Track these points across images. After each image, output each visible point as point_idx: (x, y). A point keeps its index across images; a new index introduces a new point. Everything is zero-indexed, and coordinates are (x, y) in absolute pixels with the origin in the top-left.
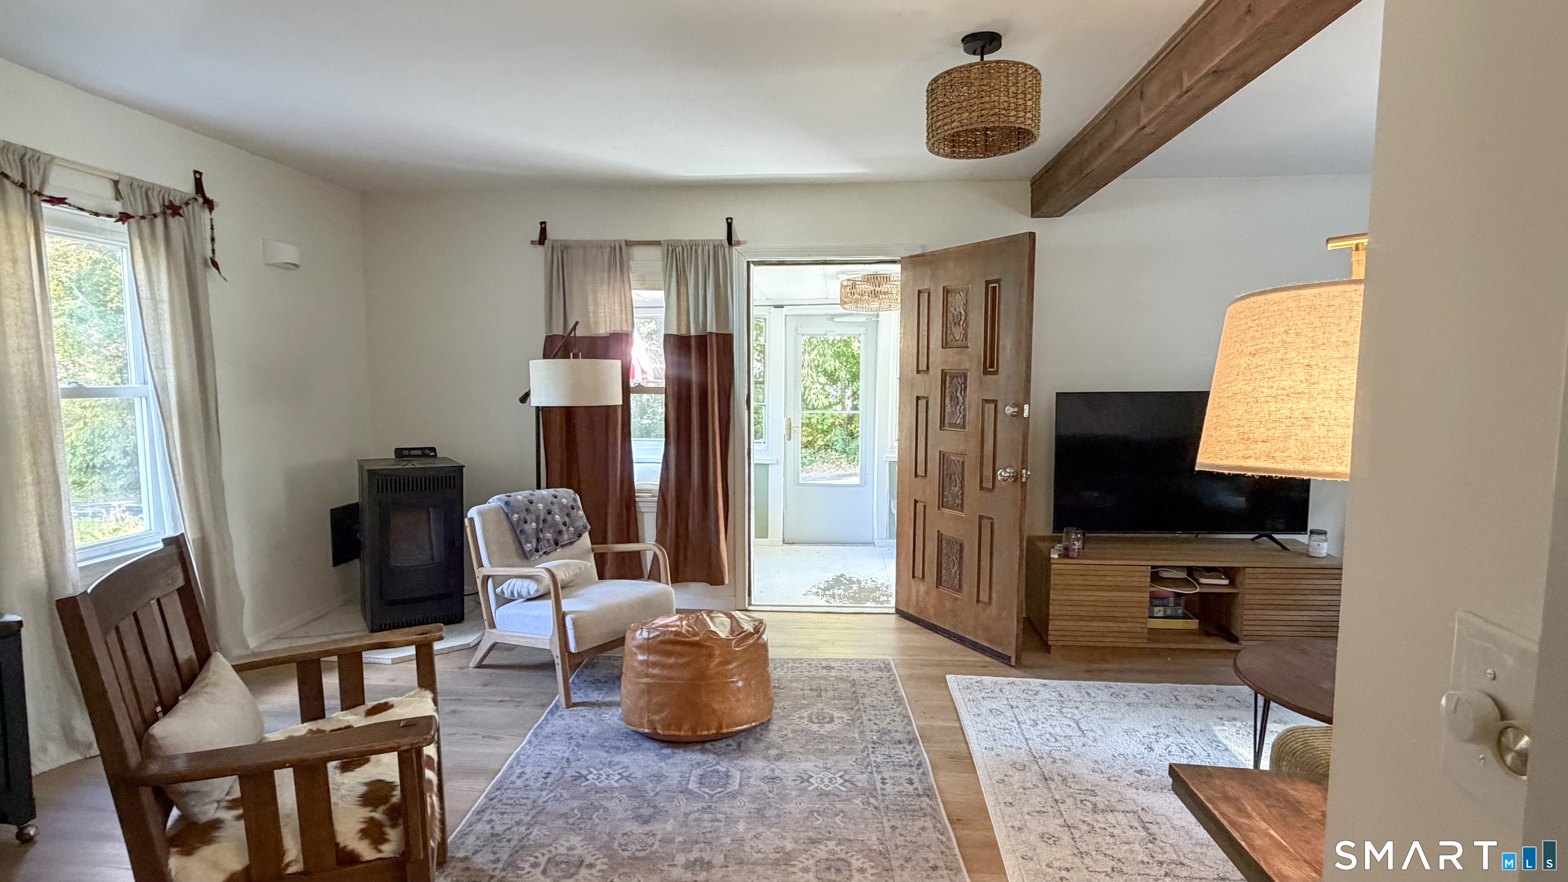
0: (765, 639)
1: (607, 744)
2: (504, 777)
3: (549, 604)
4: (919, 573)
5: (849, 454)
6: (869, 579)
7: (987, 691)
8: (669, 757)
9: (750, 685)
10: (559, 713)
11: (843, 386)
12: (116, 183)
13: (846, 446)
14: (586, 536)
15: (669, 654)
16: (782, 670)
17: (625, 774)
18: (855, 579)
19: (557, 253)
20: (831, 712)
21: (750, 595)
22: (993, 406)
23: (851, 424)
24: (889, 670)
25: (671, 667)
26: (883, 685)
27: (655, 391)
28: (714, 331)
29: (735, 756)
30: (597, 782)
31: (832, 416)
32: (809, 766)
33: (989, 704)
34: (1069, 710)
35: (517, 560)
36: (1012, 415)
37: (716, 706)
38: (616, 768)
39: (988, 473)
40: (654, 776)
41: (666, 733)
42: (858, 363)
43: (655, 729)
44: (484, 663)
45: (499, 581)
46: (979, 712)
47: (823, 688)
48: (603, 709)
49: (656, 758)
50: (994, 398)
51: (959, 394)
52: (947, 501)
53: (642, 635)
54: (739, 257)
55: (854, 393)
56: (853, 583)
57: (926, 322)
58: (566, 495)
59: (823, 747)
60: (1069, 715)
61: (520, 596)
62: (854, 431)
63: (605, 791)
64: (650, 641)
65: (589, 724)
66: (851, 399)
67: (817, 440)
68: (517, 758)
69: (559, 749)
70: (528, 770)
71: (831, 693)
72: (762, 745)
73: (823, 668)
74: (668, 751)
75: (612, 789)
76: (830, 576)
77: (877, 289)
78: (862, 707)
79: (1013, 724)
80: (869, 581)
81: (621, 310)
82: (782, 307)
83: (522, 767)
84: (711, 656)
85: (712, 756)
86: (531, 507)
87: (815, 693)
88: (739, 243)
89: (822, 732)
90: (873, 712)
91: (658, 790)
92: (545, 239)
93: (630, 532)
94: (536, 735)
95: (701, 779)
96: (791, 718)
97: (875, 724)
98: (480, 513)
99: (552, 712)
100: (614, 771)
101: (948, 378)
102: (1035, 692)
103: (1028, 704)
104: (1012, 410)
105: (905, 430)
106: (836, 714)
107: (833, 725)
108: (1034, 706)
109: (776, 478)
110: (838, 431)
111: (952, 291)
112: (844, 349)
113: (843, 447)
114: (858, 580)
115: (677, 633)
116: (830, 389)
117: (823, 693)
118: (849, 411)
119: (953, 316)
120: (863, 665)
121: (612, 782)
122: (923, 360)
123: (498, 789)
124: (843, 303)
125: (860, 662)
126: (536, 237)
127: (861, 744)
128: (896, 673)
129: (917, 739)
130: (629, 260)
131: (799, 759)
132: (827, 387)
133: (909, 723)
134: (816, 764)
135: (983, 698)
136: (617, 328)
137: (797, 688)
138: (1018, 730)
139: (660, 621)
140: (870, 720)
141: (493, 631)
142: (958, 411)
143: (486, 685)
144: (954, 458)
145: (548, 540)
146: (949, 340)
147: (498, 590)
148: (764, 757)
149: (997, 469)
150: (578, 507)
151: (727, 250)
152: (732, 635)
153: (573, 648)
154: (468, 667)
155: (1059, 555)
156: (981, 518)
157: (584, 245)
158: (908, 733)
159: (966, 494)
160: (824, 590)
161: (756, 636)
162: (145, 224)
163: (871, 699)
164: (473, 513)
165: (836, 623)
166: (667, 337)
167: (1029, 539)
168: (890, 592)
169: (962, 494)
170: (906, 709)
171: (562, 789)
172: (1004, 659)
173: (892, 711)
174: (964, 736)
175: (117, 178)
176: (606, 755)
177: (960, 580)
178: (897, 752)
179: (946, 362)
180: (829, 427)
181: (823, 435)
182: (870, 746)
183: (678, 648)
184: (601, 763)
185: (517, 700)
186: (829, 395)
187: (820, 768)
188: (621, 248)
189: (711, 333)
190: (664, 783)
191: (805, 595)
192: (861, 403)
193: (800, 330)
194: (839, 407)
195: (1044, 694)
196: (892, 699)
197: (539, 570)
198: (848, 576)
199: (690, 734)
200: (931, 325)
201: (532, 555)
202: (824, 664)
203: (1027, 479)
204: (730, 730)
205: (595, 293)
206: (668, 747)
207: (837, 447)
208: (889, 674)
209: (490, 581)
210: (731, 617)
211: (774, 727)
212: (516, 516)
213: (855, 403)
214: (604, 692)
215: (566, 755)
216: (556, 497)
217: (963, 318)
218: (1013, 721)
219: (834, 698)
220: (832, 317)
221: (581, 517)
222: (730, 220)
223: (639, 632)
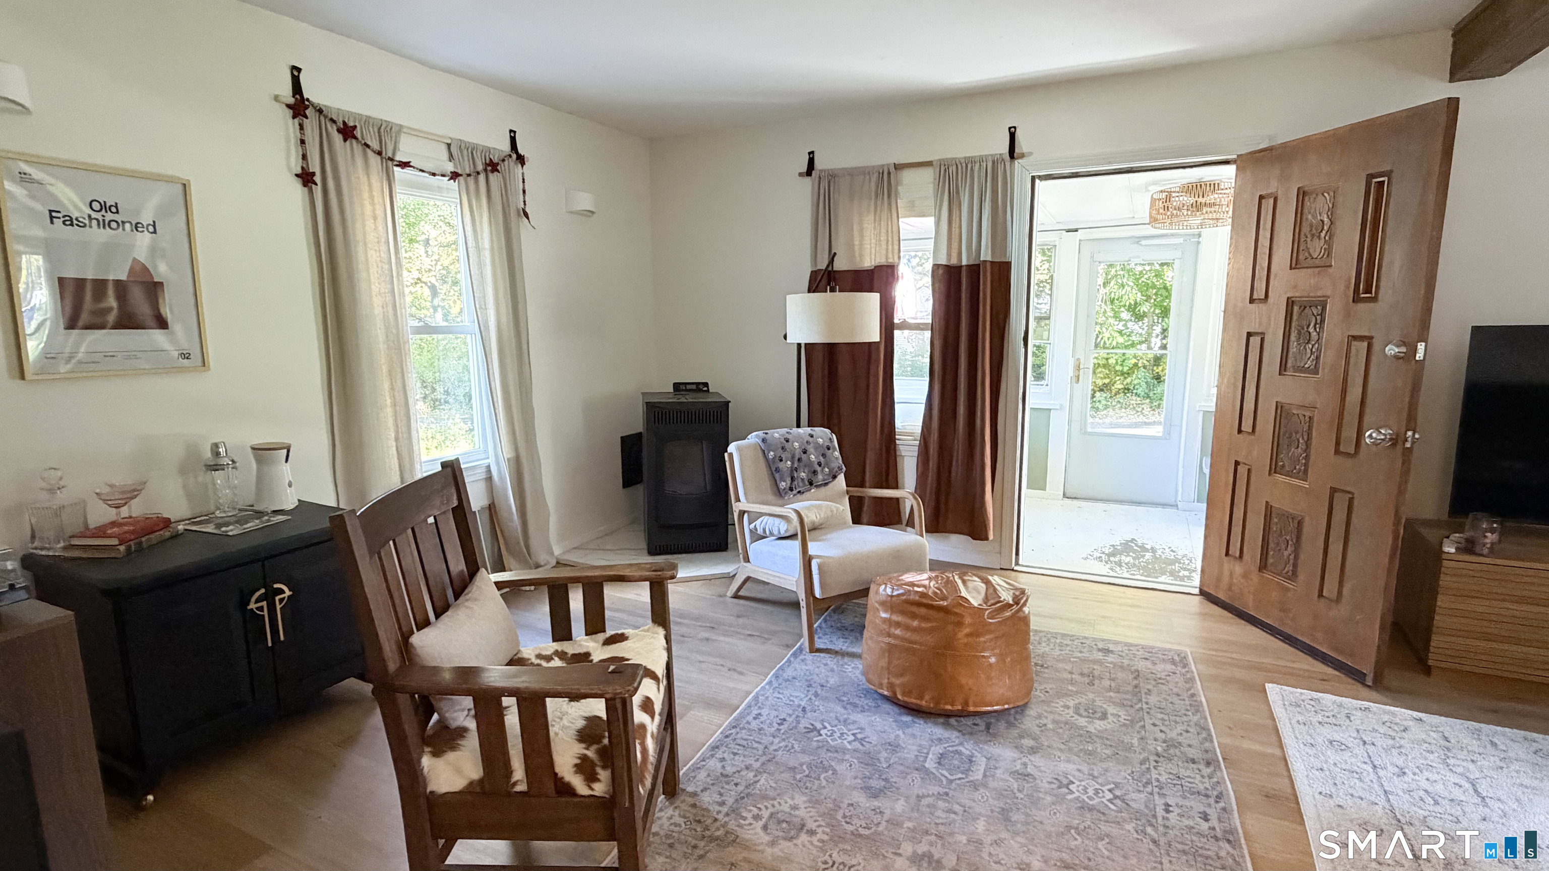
0: (1027, 612)
1: (845, 699)
2: (742, 716)
3: (796, 544)
4: (1235, 549)
5: (1153, 398)
6: (1166, 548)
7: (1327, 714)
8: (908, 727)
9: (1004, 662)
10: (802, 657)
11: (1151, 323)
12: (449, 145)
13: (1150, 390)
14: (841, 478)
15: (914, 616)
16: (1048, 645)
17: (859, 736)
18: (1149, 547)
19: (825, 184)
20: (1105, 706)
21: (1017, 554)
22: (1365, 344)
23: (1158, 365)
24: (1185, 666)
25: (915, 630)
26: (1177, 683)
27: (919, 327)
28: (989, 258)
29: (981, 738)
30: (829, 739)
31: (1135, 357)
32: (1071, 768)
33: (1327, 732)
34: (1458, 762)
35: (771, 498)
36: (1396, 357)
37: (964, 681)
38: (851, 727)
39: (1349, 433)
40: (890, 744)
41: (906, 699)
42: (1170, 295)
43: (895, 693)
44: (740, 593)
45: (755, 516)
46: (1312, 741)
47: (1096, 673)
48: (846, 659)
49: (894, 725)
50: (1367, 334)
51: (1311, 329)
52: (1283, 466)
53: (884, 591)
54: (1021, 171)
55: (1164, 331)
56: (1147, 550)
57: (1269, 236)
58: (823, 434)
59: (1090, 748)
60: (1460, 770)
61: (772, 534)
62: (1160, 373)
63: (837, 751)
64: (894, 599)
65: (830, 674)
66: (1160, 337)
67: (1115, 382)
68: (756, 698)
69: (799, 696)
70: (765, 712)
71: (1107, 683)
72: (1015, 732)
73: (1099, 650)
74: (907, 719)
75: (844, 750)
76: (1117, 540)
77: (1201, 200)
78: (1145, 706)
79: (1365, 766)
80: (1168, 550)
81: (888, 241)
82: (1076, 230)
83: (759, 707)
84: (960, 624)
85: (956, 734)
86: (787, 445)
87: (1087, 680)
88: (1022, 156)
89: (1091, 728)
90: (1160, 716)
91: (892, 761)
92: (813, 169)
93: (890, 478)
94: (777, 676)
95: (940, 758)
96: (1053, 705)
97: (1161, 731)
98: (739, 449)
99: (795, 655)
100: (849, 731)
101: (1296, 308)
102: (1402, 728)
103: (1391, 742)
104: (1397, 350)
105: (1228, 374)
106: (1111, 710)
107: (1105, 722)
108: (1400, 747)
109: (1058, 426)
110: (1141, 373)
111: (1312, 193)
112: (1155, 280)
113: (1147, 391)
114: (1152, 548)
115: (923, 595)
116: (1134, 326)
117: (1096, 682)
118: (1157, 351)
119: (1311, 226)
120: (1150, 653)
121: (845, 742)
122: (1260, 286)
123: (734, 727)
124: (1153, 220)
125: (1149, 650)
126: (804, 168)
127: (1140, 753)
128: (1195, 670)
129: (1218, 761)
130: (897, 184)
131: (1059, 757)
132: (1130, 324)
133: (1209, 738)
134: (1079, 767)
135: (1320, 723)
136: (881, 260)
137: (1065, 670)
138: (1372, 776)
139: (909, 577)
140: (1154, 725)
141: (745, 564)
142: (1309, 351)
143: (738, 616)
144: (1299, 412)
145: (803, 480)
146: (1301, 257)
147: (752, 526)
148: (1016, 747)
149: (1365, 428)
150: (835, 449)
151: (1008, 164)
152: (986, 603)
153: (818, 594)
154: (726, 596)
155: (1457, 549)
156: (1334, 491)
157: (852, 173)
158: (1206, 751)
159: (1312, 458)
160: (1109, 555)
161: (1015, 608)
162: (471, 180)
163: (1158, 698)
164: (732, 448)
165: (1121, 597)
166: (936, 267)
167: (1409, 524)
168: (1194, 566)
169: (1307, 458)
170: (1206, 719)
171: (796, 740)
172: (1357, 676)
173: (1185, 718)
174: (1288, 770)
175: (449, 141)
176: (842, 710)
177: (1295, 566)
178: (1188, 773)
179: (1295, 287)
180: (1131, 369)
181: (1122, 378)
182: (1152, 758)
183: (923, 611)
184: (837, 718)
185: (764, 637)
186: (1132, 332)
187: (1084, 774)
188: (889, 173)
189: (985, 261)
190: (899, 754)
191: (1086, 559)
192: (1170, 341)
193: (1098, 257)
194: (1144, 346)
195: (1417, 732)
196: (1187, 702)
197: (787, 510)
198: (1140, 543)
199: (932, 705)
200: (1275, 240)
201: (786, 493)
202: (1100, 646)
203: (1413, 443)
204: (979, 709)
205: (861, 223)
206: (908, 714)
207: (1139, 391)
208: (1184, 670)
209: (746, 516)
210: (987, 582)
211: (1032, 712)
212: (772, 453)
213: (1164, 342)
214: (849, 641)
215: (803, 704)
216: (812, 436)
217: (1326, 228)
218: (1365, 763)
219: (1110, 689)
220: (1138, 240)
221: (837, 458)
222: (1013, 130)
223: (883, 587)
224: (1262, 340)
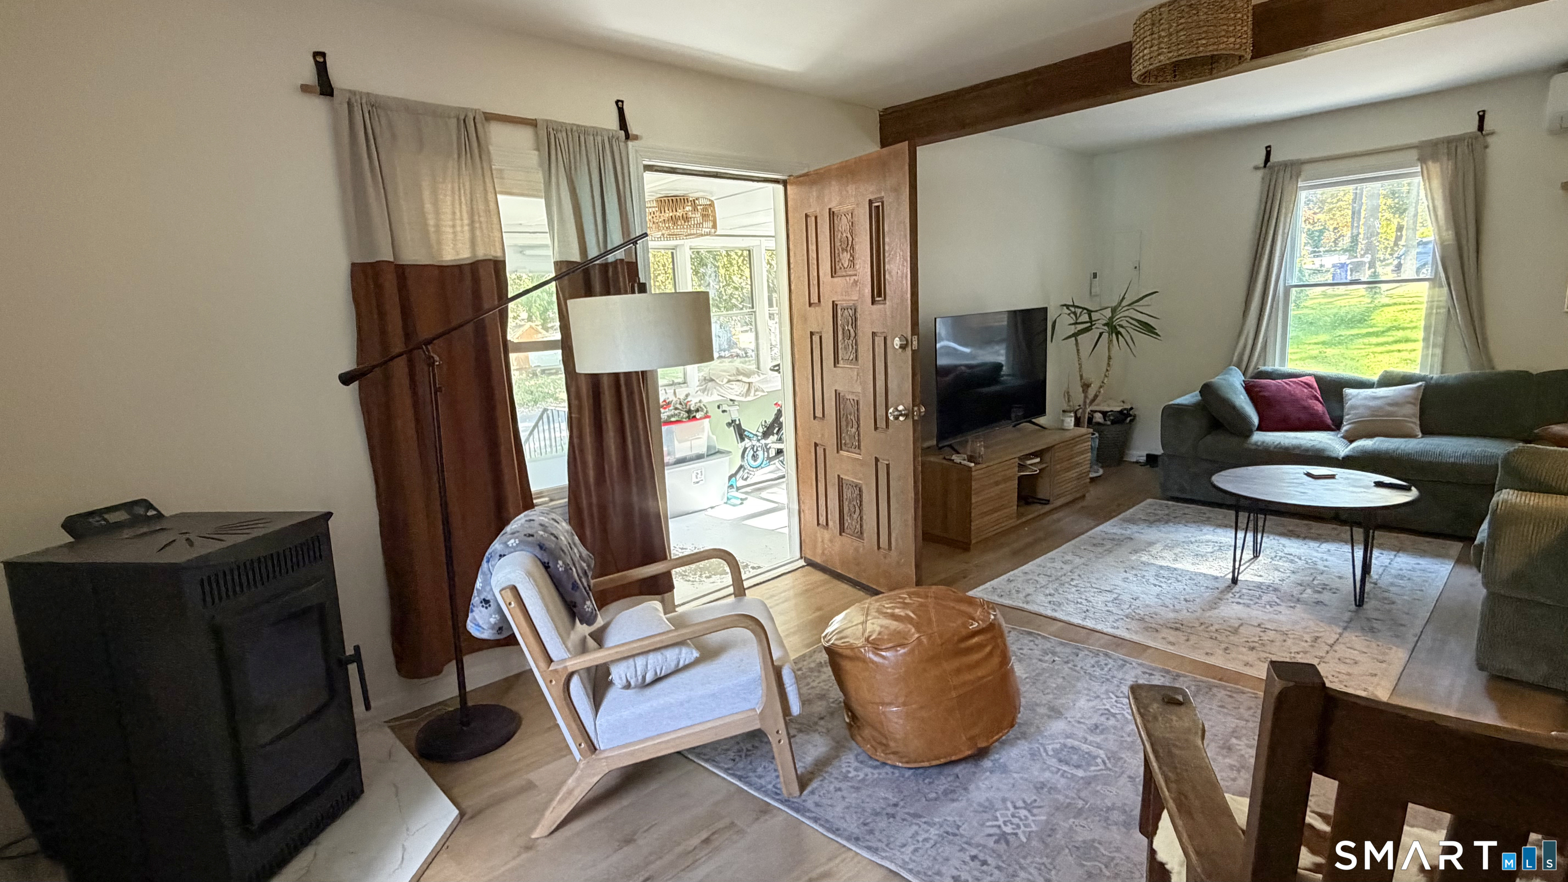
4: (823, 520)
8: (1004, 767)
17: (1021, 805)
19: (361, 114)
22: (882, 339)
28: (623, 258)
29: (1033, 730)
36: (900, 348)
39: (881, 412)
40: (1039, 788)
50: (883, 331)
51: (850, 328)
52: (845, 444)
54: (636, 156)
57: (815, 248)
63: (1052, 830)
72: (1024, 711)
74: (988, 763)
75: (1051, 823)
85: (1022, 742)
88: (636, 138)
91: (1073, 796)
92: (328, 84)
95: (1068, 764)
98: (529, 574)
99: (800, 809)
100: (1008, 809)
101: (839, 311)
104: (901, 343)
111: (838, 214)
119: (840, 242)
122: (814, 291)
127: (1063, 668)
130: (490, 145)
131: (1068, 703)
134: (1084, 699)
138: (1091, 608)
142: (850, 345)
144: (850, 397)
146: (837, 267)
149: (889, 408)
151: (622, 144)
154: (536, 839)
156: (877, 460)
157: (410, 109)
159: (862, 434)
169: (858, 435)
171: (1023, 858)
176: (961, 804)
177: (861, 526)
179: (836, 293)
182: (1070, 666)
184: (979, 812)
188: (476, 124)
189: (621, 261)
195: (1039, 579)
200: (819, 252)
203: (919, 416)
209: (574, 681)
217: (850, 243)
218: (1075, 604)
222: (620, 104)
224: (821, 337)
